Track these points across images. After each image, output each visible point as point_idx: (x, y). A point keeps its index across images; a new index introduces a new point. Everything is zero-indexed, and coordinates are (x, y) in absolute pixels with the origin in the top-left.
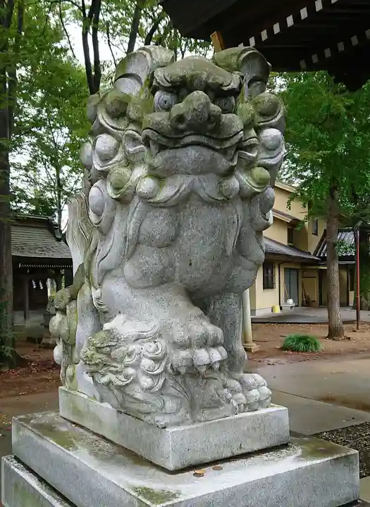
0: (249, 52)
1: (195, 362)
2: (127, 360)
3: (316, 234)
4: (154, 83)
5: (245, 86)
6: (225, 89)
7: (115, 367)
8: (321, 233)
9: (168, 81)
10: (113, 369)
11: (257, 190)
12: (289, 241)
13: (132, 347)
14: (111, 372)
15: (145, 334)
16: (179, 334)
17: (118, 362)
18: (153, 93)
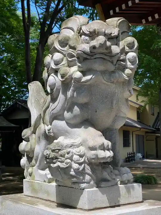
0: (122, 20)
1: (99, 156)
2: (66, 155)
3: (153, 114)
4: (81, 31)
5: (120, 34)
6: (113, 35)
7: (61, 159)
8: (156, 115)
9: (88, 31)
10: (59, 160)
11: (127, 78)
12: (138, 119)
13: (69, 150)
14: (59, 161)
15: (75, 144)
16: (91, 143)
17: (62, 157)
18: (81, 36)
